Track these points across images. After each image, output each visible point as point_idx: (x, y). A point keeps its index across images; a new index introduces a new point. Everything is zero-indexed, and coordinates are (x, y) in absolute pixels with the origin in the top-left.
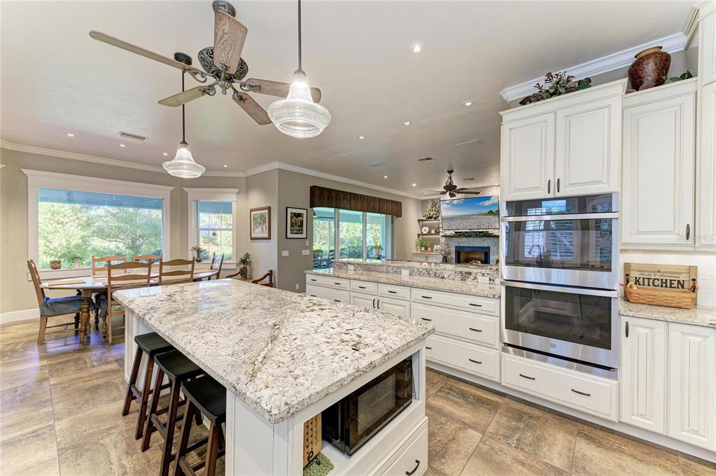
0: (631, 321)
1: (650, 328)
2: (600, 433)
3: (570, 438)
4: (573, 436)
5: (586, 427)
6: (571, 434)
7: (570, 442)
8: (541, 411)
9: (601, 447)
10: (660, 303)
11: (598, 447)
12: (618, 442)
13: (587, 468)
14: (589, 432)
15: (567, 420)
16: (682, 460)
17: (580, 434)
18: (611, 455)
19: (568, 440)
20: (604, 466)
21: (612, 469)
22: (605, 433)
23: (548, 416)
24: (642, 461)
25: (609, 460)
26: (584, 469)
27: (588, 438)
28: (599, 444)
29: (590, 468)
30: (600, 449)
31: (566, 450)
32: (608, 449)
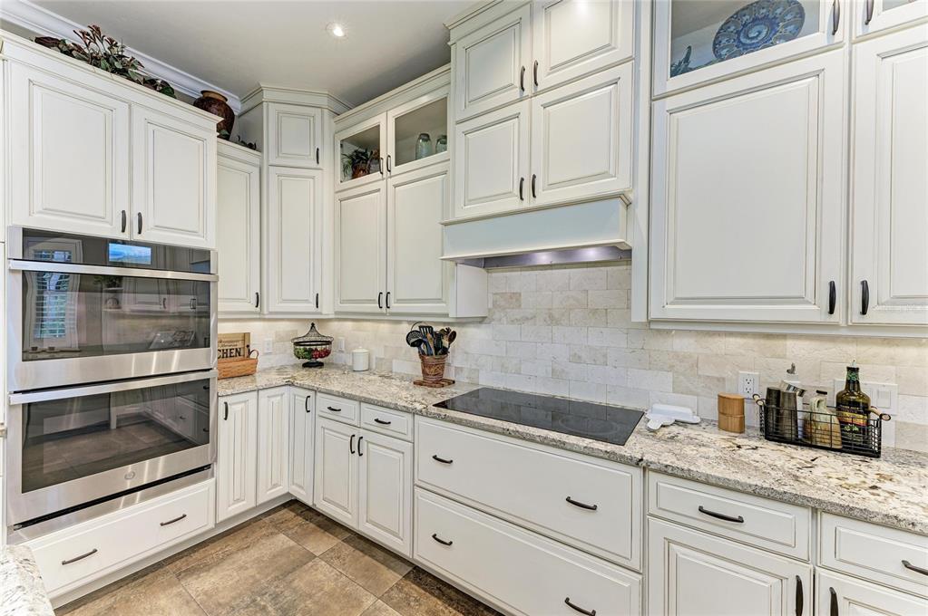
0: (228, 400)
1: (242, 402)
2: (196, 555)
3: (175, 590)
4: (176, 585)
5: (178, 563)
6: (171, 585)
7: (180, 594)
8: (107, 597)
9: (212, 568)
10: (233, 375)
11: (208, 570)
12: (218, 549)
13: (221, 601)
14: (188, 565)
15: (151, 575)
16: (267, 520)
17: (179, 576)
18: (225, 565)
19: (176, 595)
20: (230, 582)
21: (238, 578)
22: (201, 550)
23: (121, 593)
24: (248, 547)
25: (227, 573)
26: (220, 604)
27: (191, 572)
28: (207, 567)
29: (223, 598)
30: (212, 570)
31: (185, 607)
32: (217, 564)
